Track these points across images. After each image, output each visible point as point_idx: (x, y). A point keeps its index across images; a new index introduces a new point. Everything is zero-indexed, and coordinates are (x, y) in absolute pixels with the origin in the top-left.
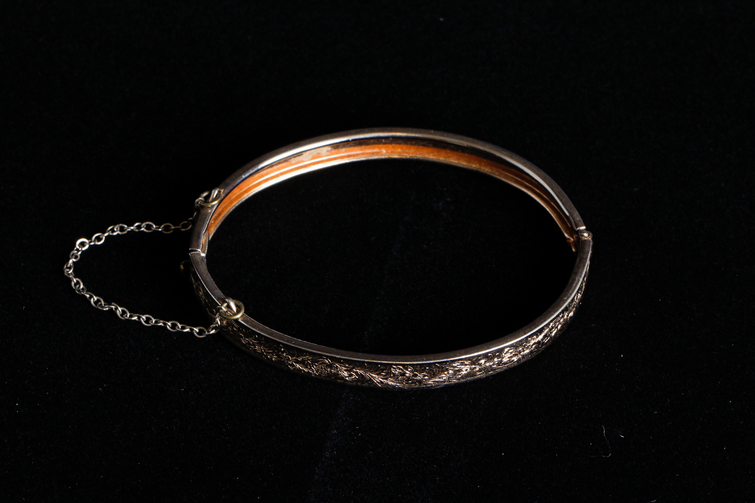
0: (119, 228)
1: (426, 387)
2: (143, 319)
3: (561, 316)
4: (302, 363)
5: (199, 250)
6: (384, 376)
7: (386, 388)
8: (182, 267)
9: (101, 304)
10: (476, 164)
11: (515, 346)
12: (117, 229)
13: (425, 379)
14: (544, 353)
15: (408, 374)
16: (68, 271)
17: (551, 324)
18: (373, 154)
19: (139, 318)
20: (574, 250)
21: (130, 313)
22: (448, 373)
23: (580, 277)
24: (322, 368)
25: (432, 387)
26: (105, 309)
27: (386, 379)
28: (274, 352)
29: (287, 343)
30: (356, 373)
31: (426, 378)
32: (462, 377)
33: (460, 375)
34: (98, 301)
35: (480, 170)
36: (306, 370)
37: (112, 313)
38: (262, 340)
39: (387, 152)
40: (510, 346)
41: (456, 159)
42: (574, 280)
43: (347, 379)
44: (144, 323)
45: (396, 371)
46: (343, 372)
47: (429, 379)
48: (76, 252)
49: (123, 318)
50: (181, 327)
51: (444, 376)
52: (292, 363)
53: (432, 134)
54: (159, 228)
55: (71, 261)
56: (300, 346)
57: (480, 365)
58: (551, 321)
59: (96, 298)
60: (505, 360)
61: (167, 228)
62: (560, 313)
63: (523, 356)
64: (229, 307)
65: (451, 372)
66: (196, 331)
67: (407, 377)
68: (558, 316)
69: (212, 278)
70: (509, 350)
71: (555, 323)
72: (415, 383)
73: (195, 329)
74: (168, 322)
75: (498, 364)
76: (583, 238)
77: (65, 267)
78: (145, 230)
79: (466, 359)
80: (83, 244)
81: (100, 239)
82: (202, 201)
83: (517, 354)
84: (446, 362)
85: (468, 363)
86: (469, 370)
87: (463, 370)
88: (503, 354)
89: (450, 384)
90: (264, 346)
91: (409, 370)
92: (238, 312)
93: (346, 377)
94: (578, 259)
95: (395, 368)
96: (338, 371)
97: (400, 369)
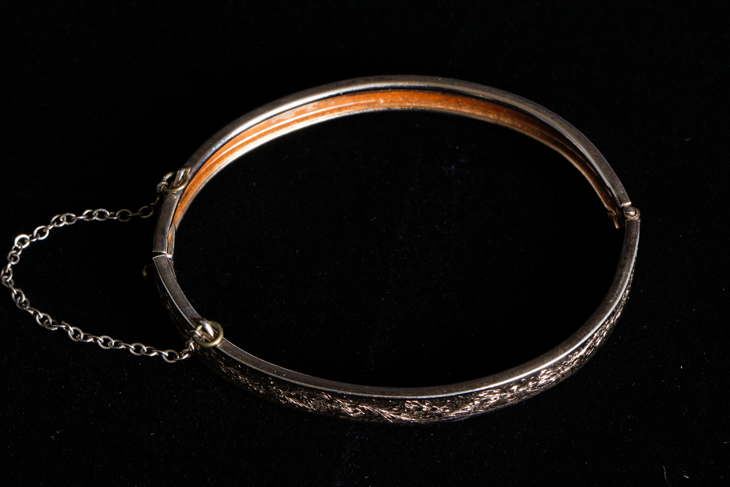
0: (65, 218)
1: (447, 420)
2: (100, 341)
3: (606, 323)
4: (297, 397)
5: (164, 252)
6: (396, 411)
7: (398, 424)
8: (145, 274)
9: (48, 322)
10: (494, 114)
11: (553, 367)
12: (63, 219)
13: (446, 413)
14: (586, 367)
15: (425, 408)
16: (6, 279)
17: (596, 335)
18: (368, 104)
19: (95, 339)
20: (617, 227)
21: (84, 332)
22: (474, 404)
23: (628, 271)
24: (320, 403)
25: (454, 419)
26: (53, 329)
27: (400, 414)
28: (261, 384)
29: (277, 376)
30: (363, 409)
31: (447, 411)
32: (490, 407)
33: (488, 404)
34: (45, 318)
35: (499, 123)
36: (301, 405)
37: (63, 333)
38: (245, 370)
39: (386, 102)
40: (547, 368)
41: (469, 108)
42: (621, 275)
43: (352, 415)
44: (101, 346)
45: (411, 406)
46: (347, 408)
47: (451, 412)
48: (15, 252)
49: (76, 340)
50: (147, 349)
51: (469, 408)
52: (284, 397)
53: (439, 82)
54: (114, 215)
55: (9, 265)
56: (292, 379)
57: (512, 391)
58: (596, 332)
59: (41, 315)
60: (541, 383)
61: (123, 215)
62: (606, 321)
63: (563, 375)
64: (204, 330)
65: (476, 402)
66: (165, 356)
67: (424, 411)
68: (604, 323)
69: (182, 290)
70: (546, 372)
71: (601, 332)
72: (434, 417)
73: (163, 353)
74: (131, 344)
75: (534, 387)
76: (629, 217)
77: (3, 272)
78: (97, 219)
79: (495, 388)
80: (22, 241)
81: (43, 233)
82: (166, 185)
83: (556, 374)
84: (471, 393)
85: (497, 392)
86: (498, 398)
87: (491, 399)
88: (539, 377)
89: (476, 415)
90: (249, 378)
91: (427, 404)
92: (216, 336)
93: (350, 413)
94: (624, 247)
95: (409, 404)
96: (340, 407)
97: (415, 404)
